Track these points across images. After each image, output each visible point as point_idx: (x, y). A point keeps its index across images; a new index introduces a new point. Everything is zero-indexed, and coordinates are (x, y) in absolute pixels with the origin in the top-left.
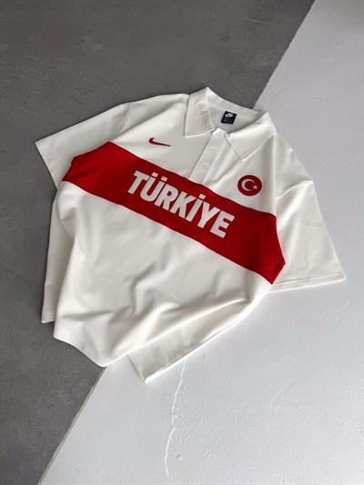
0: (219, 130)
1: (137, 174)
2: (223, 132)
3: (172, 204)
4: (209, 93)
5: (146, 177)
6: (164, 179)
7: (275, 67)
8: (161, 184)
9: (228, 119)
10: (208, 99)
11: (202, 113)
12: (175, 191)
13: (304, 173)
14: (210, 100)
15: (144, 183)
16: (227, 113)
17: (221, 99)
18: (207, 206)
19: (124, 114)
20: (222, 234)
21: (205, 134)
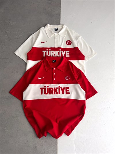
0: (56, 33)
1: (43, 51)
2: (57, 33)
3: (55, 55)
4: (49, 25)
5: (46, 51)
6: (50, 50)
7: (60, 12)
8: (50, 52)
9: (56, 30)
10: (49, 27)
11: (50, 31)
12: (54, 51)
13: (79, 35)
14: (50, 27)
15: (46, 53)
16: (55, 28)
17: (52, 26)
18: (62, 51)
19: (33, 38)
20: (69, 56)
21: (53, 35)
